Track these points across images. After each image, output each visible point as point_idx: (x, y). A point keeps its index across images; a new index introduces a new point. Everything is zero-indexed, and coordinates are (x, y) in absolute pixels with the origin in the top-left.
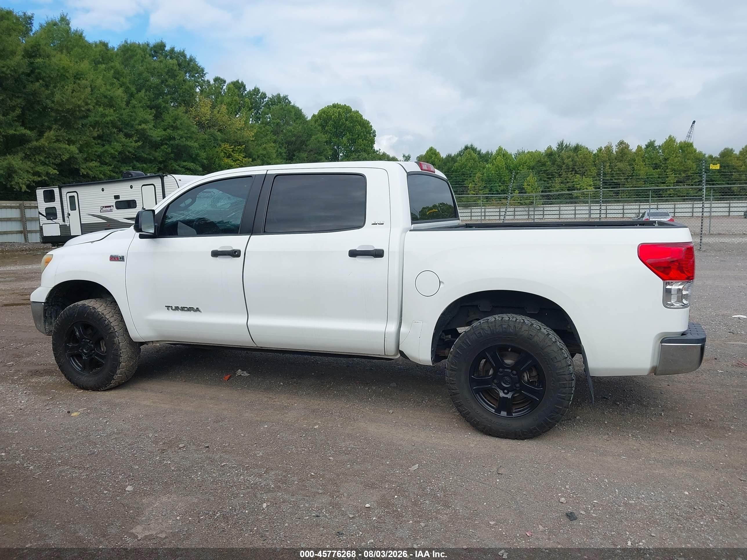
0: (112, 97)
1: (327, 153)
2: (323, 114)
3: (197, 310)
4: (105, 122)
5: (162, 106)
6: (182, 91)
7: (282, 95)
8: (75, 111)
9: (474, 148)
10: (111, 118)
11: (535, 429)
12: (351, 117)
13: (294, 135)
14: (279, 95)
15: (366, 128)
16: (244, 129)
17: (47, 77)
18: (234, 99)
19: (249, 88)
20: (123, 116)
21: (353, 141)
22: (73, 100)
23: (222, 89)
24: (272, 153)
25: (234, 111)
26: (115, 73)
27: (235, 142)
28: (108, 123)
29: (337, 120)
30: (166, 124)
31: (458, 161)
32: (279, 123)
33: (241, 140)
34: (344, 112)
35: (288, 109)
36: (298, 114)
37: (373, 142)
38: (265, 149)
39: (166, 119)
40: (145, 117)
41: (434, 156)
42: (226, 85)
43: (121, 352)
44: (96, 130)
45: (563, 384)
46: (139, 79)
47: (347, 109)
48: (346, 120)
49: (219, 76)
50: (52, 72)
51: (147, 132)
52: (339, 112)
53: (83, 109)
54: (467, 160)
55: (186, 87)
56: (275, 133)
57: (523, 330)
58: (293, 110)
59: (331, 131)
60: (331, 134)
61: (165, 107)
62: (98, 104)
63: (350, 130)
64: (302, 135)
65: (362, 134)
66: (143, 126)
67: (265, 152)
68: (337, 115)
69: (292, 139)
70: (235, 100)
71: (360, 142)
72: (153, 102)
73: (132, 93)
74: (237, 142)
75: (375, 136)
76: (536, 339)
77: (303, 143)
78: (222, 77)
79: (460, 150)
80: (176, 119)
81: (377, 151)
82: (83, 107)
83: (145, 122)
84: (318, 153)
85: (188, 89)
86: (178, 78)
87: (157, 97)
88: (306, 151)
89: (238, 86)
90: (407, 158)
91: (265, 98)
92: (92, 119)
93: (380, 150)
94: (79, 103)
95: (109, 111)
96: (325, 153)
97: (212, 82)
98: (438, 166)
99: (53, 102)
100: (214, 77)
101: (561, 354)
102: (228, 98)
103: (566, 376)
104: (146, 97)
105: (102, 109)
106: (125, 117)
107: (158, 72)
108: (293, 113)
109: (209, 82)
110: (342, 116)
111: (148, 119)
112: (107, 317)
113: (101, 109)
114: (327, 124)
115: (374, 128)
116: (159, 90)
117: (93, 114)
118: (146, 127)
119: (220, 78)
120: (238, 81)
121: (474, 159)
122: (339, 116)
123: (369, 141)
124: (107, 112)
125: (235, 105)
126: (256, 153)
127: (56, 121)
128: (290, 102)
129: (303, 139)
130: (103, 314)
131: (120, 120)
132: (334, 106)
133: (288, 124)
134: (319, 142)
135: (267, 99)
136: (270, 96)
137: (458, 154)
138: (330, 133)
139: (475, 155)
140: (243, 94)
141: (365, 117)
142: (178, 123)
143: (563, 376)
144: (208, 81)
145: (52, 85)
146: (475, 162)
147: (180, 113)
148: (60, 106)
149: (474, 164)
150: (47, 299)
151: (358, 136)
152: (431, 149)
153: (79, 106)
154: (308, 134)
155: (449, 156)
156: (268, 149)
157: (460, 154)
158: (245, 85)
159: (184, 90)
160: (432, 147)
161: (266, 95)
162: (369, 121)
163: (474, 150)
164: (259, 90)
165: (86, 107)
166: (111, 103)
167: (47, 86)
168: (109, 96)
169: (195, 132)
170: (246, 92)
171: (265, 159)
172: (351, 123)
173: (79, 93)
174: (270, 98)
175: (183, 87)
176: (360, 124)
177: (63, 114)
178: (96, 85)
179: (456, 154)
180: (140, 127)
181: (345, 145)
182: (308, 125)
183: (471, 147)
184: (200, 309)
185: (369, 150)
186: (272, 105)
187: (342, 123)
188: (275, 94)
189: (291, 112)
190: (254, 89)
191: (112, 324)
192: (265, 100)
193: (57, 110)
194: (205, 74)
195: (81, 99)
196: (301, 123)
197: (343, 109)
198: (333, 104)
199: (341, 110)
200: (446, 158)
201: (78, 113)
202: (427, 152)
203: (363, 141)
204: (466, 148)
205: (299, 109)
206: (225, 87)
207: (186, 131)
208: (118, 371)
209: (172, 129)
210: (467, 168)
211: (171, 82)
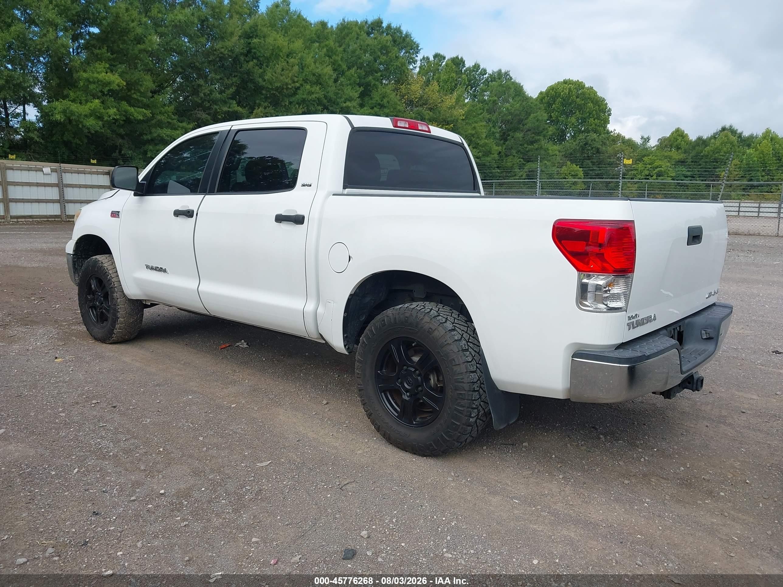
0: (320, 75)
1: (547, 132)
2: (551, 91)
3: (165, 271)
4: (311, 100)
5: (372, 84)
6: (393, 68)
7: (503, 71)
8: (283, 89)
9: (733, 129)
10: (317, 96)
11: (431, 445)
12: (583, 94)
13: (511, 114)
14: (500, 70)
15: (599, 106)
16: (455, 108)
17: (262, 57)
18: (450, 76)
19: (469, 63)
20: (329, 94)
21: (584, 121)
22: (282, 78)
23: (441, 65)
24: (481, 132)
25: (450, 89)
26: (328, 50)
27: (442, 122)
28: (314, 101)
29: (566, 97)
30: (374, 102)
31: (711, 145)
32: (495, 100)
33: (449, 119)
34: (576, 88)
35: (508, 85)
36: (518, 90)
37: (607, 121)
38: (475, 128)
39: (374, 96)
40: (351, 94)
41: (680, 139)
42: (446, 60)
43: (119, 307)
44: (301, 107)
45: (461, 394)
46: (352, 57)
47: (579, 85)
48: (577, 97)
49: (439, 52)
50: (266, 51)
51: (351, 110)
52: (570, 89)
53: (290, 87)
54: (722, 143)
55: (398, 64)
56: (490, 111)
57: (425, 320)
58: (512, 87)
59: (559, 109)
60: (559, 112)
61: (374, 85)
62: (306, 81)
63: (580, 108)
64: (520, 113)
65: (594, 112)
66: (348, 104)
67: (474, 132)
68: (567, 91)
69: (508, 117)
70: (452, 77)
71: (591, 121)
72: (363, 80)
73: (343, 71)
74: (445, 121)
75: (610, 115)
76: (436, 333)
77: (520, 121)
78: (442, 53)
79: (715, 132)
80: (384, 97)
81: (611, 132)
82: (290, 85)
83: (350, 99)
84: (536, 133)
85: (400, 65)
86: (390, 54)
87: (367, 74)
88: (522, 131)
89: (458, 62)
90: (645, 140)
91: (485, 74)
92: (300, 96)
93: (615, 130)
94: (287, 81)
95: (317, 88)
96: (544, 132)
97: (432, 58)
98: (685, 150)
99: (265, 81)
100: (434, 53)
101: (461, 357)
102: (444, 75)
103: (465, 385)
104: (356, 75)
105: (310, 87)
106: (331, 95)
107: (371, 49)
108: (513, 90)
109: (429, 59)
110: (572, 92)
111: (353, 97)
112: (110, 272)
113: (308, 87)
114: (554, 102)
115: (609, 106)
116: (370, 68)
117: (301, 92)
118: (350, 105)
119: (440, 54)
120: (457, 57)
121: (732, 143)
122: (569, 93)
123: (602, 120)
124: (313, 90)
125: (451, 82)
126: (464, 133)
127: (266, 98)
128: (511, 78)
129: (521, 117)
130: (107, 269)
131: (326, 97)
132: (565, 82)
133: (508, 102)
134: (538, 120)
135: (487, 75)
136: (491, 72)
137: (711, 136)
138: (557, 111)
139: (734, 139)
140: (462, 70)
141: (600, 94)
142: (385, 100)
143: (461, 384)
144: (427, 57)
145: (265, 65)
146: (733, 146)
147: (388, 91)
148: (271, 84)
149: (731, 149)
150: (74, 251)
151: (590, 115)
152: (678, 130)
153: (287, 84)
154: (527, 112)
155: (700, 139)
156: (478, 128)
157: (714, 137)
158: (464, 61)
159: (395, 67)
160: (678, 128)
161: (486, 71)
162: (604, 98)
163: (733, 131)
164: (479, 66)
165: (293, 85)
166: (318, 80)
167: (260, 65)
168: (317, 73)
169: (400, 110)
170: (465, 68)
171: (473, 139)
172: (583, 100)
173: (288, 72)
174: (490, 74)
175: (395, 64)
176: (592, 102)
177: (272, 92)
178: (307, 62)
179: (710, 136)
180: (344, 105)
181: (573, 124)
182: (528, 102)
183: (730, 129)
184: (168, 270)
185: (600, 130)
186: (492, 81)
187: (572, 100)
188: (496, 70)
189: (510, 88)
190: (474, 64)
191: (113, 280)
192: (484, 76)
193: (267, 88)
194: (419, 50)
195: (289, 77)
196: (520, 100)
197: (575, 85)
198: (564, 80)
199: (572, 86)
200: (696, 141)
201: (285, 91)
202: (672, 134)
203: (594, 120)
204: (724, 129)
205: (520, 86)
206: (444, 63)
207: (392, 110)
208: (117, 326)
209: (379, 107)
210: (721, 154)
211: (384, 58)
